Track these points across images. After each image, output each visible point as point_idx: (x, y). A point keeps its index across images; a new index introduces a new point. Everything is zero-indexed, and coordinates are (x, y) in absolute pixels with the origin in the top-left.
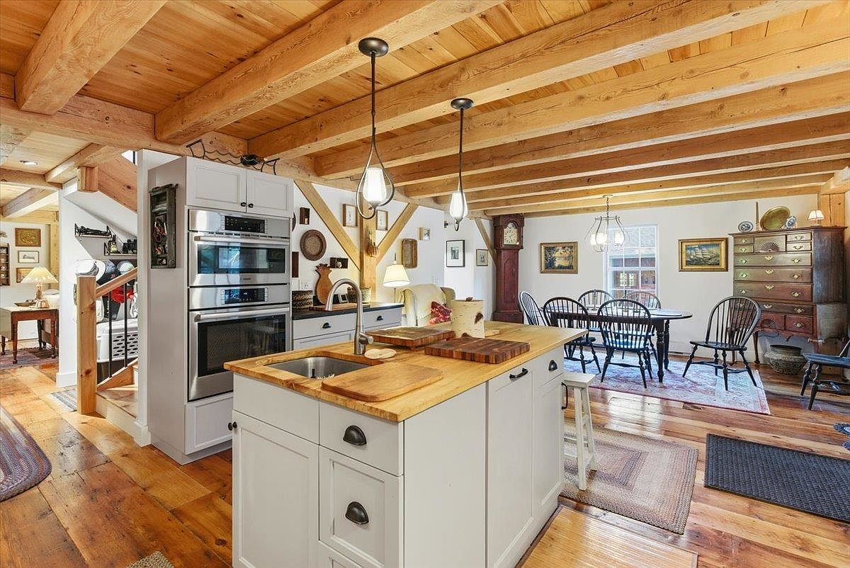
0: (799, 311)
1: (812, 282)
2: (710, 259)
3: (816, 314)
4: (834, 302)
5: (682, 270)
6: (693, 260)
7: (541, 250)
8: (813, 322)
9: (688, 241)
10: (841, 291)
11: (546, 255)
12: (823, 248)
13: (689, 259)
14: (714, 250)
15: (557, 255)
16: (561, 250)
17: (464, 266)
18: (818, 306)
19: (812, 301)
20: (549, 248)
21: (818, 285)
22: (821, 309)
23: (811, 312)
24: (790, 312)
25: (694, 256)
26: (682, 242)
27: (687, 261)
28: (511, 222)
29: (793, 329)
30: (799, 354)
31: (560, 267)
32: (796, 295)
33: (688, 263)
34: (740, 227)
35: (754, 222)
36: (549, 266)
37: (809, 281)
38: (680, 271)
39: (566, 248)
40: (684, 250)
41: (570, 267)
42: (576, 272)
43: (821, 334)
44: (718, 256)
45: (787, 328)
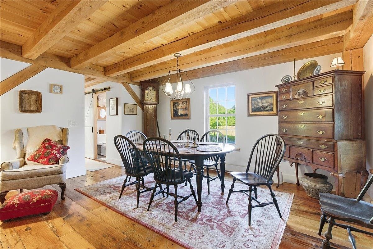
0: (323, 147)
1: (333, 121)
2: (267, 107)
3: (337, 151)
4: (355, 139)
5: (249, 115)
6: (256, 108)
7: (171, 104)
8: (335, 157)
9: (253, 94)
10: (360, 129)
11: (174, 108)
12: (343, 90)
13: (253, 108)
14: (269, 100)
15: (179, 107)
16: (181, 104)
17: (117, 114)
18: (338, 143)
19: (333, 138)
20: (175, 103)
21: (339, 124)
22: (342, 146)
23: (333, 148)
24: (316, 147)
25: (257, 105)
26: (249, 95)
27: (252, 109)
28: (151, 86)
29: (319, 163)
30: (326, 183)
31: (181, 115)
32: (321, 133)
33: (253, 110)
34: (283, 80)
35: (292, 76)
36: (176, 115)
37: (331, 120)
38: (248, 116)
39: (184, 103)
40: (250, 101)
41: (186, 115)
42: (189, 119)
43: (341, 169)
44: (272, 104)
45: (314, 162)
